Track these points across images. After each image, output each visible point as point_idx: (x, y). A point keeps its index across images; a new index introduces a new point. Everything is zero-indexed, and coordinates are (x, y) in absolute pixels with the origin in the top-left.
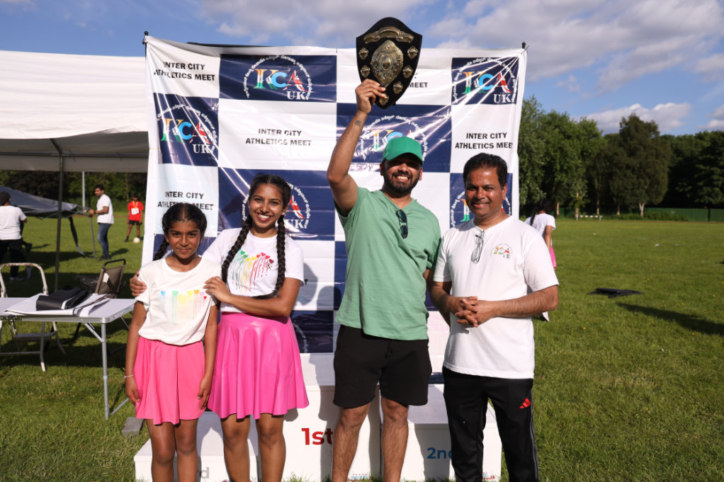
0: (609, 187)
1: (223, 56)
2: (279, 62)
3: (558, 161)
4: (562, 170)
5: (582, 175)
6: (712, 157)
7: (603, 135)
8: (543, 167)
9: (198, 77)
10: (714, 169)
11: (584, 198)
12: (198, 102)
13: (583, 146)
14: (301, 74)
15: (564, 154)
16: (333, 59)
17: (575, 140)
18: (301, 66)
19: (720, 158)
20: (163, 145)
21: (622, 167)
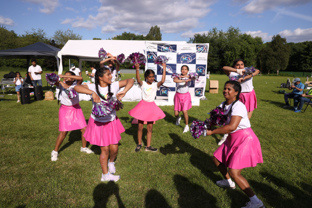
0: (265, 63)
1: (158, 45)
2: (167, 46)
3: (245, 53)
4: (247, 57)
5: (255, 59)
6: (307, 52)
7: (264, 43)
8: (240, 55)
9: (154, 48)
10: (308, 56)
11: (256, 67)
12: (154, 52)
13: (256, 47)
14: (171, 48)
15: (248, 50)
16: (176, 46)
17: (253, 45)
18: (171, 47)
19: (310, 53)
20: (148, 60)
21: (271, 56)
